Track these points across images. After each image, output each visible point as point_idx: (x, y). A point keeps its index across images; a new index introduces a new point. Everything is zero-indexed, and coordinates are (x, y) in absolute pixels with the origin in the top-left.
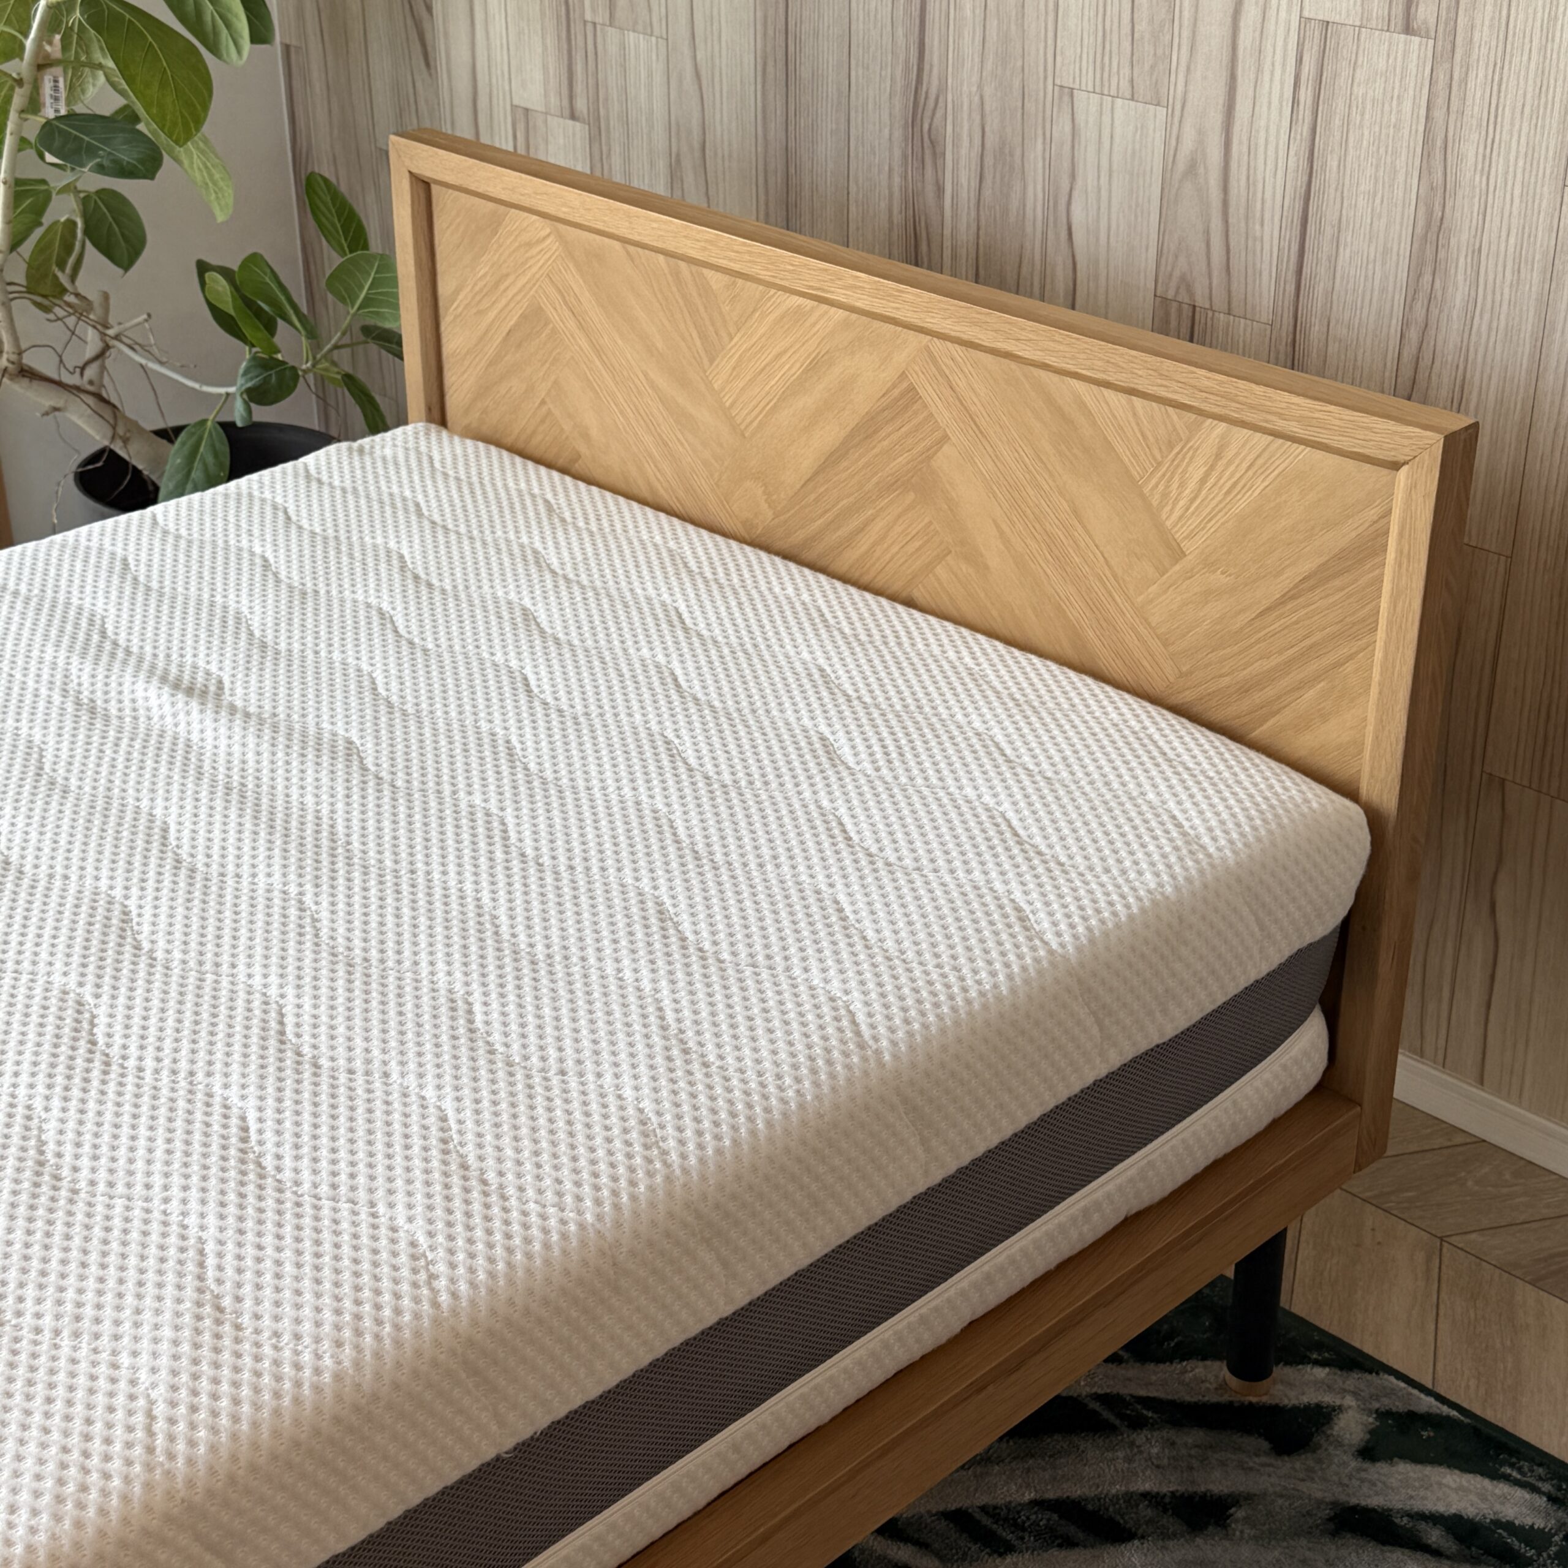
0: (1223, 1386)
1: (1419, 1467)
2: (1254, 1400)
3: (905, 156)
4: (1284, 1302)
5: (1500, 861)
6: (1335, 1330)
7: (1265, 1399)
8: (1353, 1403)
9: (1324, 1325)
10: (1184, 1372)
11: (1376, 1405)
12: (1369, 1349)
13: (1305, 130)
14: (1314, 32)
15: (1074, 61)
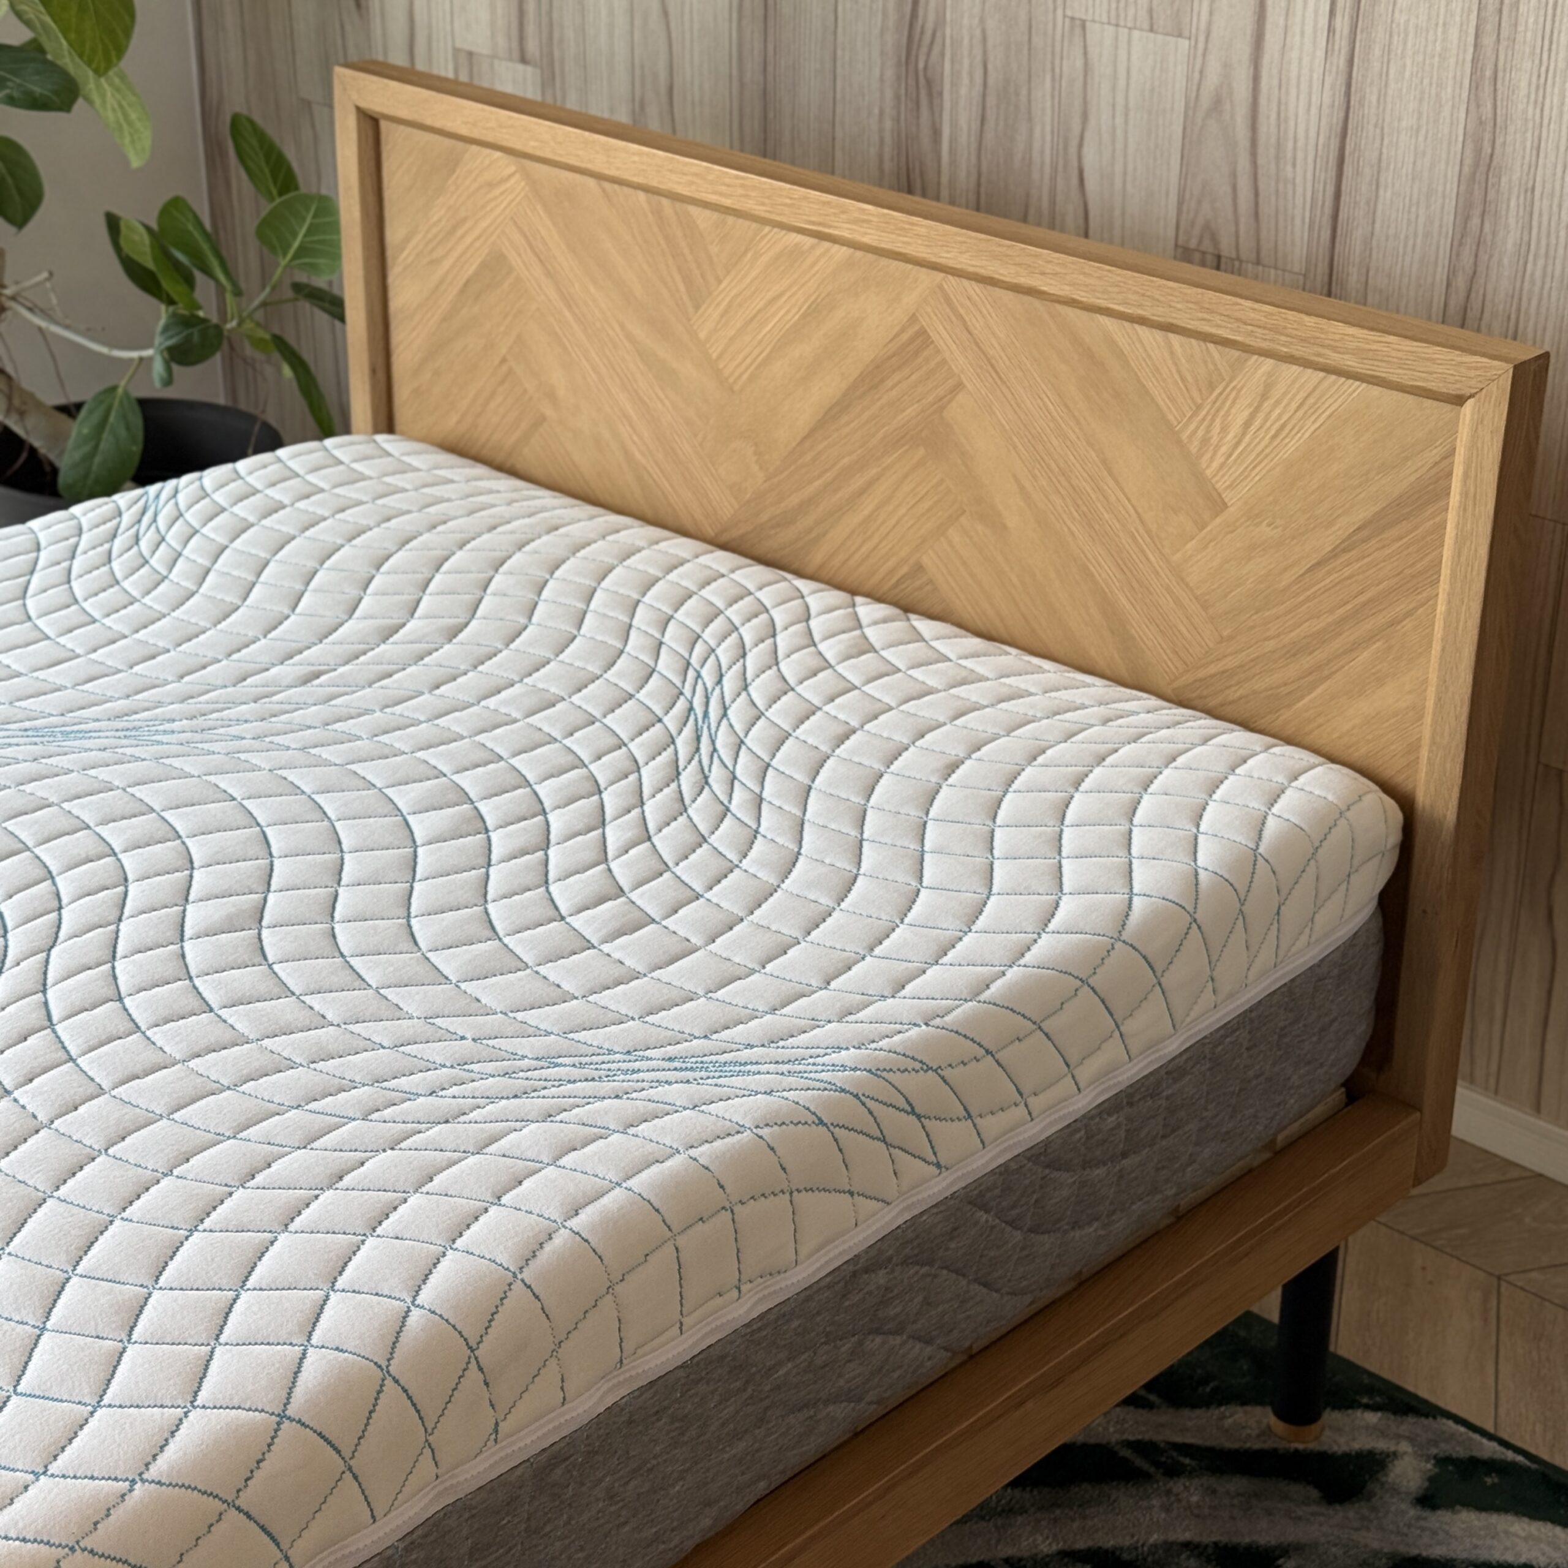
0: (1268, 1431)
1: (1484, 1515)
2: (1301, 1446)
3: (897, 98)
5: (1557, 864)
6: (1385, 1374)
7: (1313, 1446)
8: (1410, 1450)
9: (1373, 1368)
10: (1223, 1417)
11: (1434, 1451)
12: (1424, 1393)
13: (1343, 58)
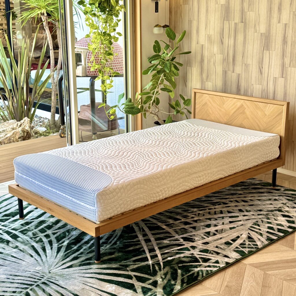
1: (288, 191)
2: (274, 188)
4: (276, 184)
5: (294, 149)
8: (283, 189)
9: (279, 185)
13: (274, 86)
14: (275, 78)
15: (253, 82)
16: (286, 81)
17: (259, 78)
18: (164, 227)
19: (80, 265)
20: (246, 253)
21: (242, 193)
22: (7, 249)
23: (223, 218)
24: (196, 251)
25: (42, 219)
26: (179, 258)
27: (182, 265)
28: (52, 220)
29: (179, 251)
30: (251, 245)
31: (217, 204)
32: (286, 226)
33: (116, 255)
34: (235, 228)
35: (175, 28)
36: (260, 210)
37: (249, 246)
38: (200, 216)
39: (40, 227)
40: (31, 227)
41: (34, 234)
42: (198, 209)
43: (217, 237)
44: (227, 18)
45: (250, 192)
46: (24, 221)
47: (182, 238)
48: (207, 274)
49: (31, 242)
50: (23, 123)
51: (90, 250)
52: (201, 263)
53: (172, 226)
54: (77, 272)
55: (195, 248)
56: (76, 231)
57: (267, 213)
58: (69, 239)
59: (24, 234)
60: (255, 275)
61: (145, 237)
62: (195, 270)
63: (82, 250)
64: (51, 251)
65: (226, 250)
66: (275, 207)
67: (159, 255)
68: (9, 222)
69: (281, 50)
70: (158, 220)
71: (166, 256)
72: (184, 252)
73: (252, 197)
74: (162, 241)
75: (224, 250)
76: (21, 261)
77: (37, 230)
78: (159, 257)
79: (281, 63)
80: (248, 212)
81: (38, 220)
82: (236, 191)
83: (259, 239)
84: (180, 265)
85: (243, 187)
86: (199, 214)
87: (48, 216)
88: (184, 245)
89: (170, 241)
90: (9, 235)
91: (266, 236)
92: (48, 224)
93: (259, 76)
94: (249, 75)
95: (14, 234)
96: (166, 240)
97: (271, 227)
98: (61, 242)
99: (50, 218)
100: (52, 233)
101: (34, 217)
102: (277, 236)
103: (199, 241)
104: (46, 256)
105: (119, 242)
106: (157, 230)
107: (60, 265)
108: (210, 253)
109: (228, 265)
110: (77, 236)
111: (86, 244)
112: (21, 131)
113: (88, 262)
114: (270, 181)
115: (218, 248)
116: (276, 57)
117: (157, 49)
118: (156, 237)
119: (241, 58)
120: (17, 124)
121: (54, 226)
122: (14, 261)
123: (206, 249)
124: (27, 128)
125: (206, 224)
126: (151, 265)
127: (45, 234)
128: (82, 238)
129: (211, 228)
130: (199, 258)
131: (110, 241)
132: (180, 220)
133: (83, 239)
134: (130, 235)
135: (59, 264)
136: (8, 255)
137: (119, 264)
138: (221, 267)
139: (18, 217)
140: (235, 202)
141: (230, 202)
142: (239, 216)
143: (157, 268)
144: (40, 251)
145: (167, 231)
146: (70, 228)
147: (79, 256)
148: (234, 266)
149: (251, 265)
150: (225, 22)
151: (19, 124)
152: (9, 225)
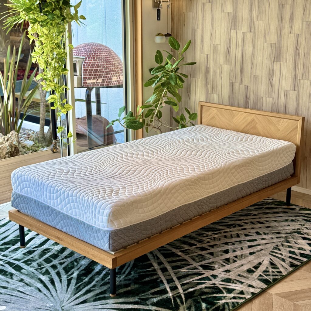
0: (286, 207)
1: (304, 211)
3: (245, 104)
4: (291, 203)
5: (307, 165)
7: (290, 208)
8: (298, 208)
9: (294, 204)
10: (282, 206)
12: (298, 205)
13: (285, 99)
14: (286, 91)
15: (263, 94)
16: (298, 94)
17: (270, 91)
18: (180, 253)
19: (95, 300)
20: (271, 281)
21: (257, 214)
22: (12, 282)
23: (240, 242)
24: (218, 280)
25: (45, 247)
26: (201, 289)
27: (205, 297)
28: (57, 248)
29: (200, 281)
30: (275, 272)
31: (232, 226)
32: (308, 250)
33: (133, 287)
34: (255, 253)
35: (177, 36)
36: (279, 233)
37: (273, 274)
38: (216, 240)
39: (44, 256)
40: (35, 256)
41: (39, 265)
42: (213, 233)
43: (238, 264)
44: (234, 27)
45: (265, 213)
46: (26, 250)
47: (201, 266)
48: (233, 307)
49: (37, 274)
50: (11, 137)
51: (103, 282)
52: (225, 294)
53: (187, 253)
54: (93, 308)
55: (217, 277)
56: (85, 260)
57: (286, 235)
58: (78, 269)
59: (28, 265)
60: (284, 306)
61: (160, 265)
62: (219, 302)
63: (94, 283)
64: (60, 284)
65: (250, 278)
66: (293, 228)
67: (179, 286)
68: (10, 252)
69: (293, 61)
70: (172, 246)
71: (186, 287)
72: (205, 281)
73: (267, 217)
74: (180, 269)
75: (248, 278)
76: (28, 296)
77: (41, 260)
78: (179, 289)
79: (292, 75)
80: (266, 235)
81: (42, 249)
82: (250, 211)
83: (282, 265)
84: (203, 297)
85: (256, 207)
86: (214, 238)
87: (52, 243)
88: (204, 274)
89: (188, 269)
90: (11, 266)
91: (289, 262)
92: (53, 253)
93: (270, 89)
94: (258, 87)
95: (17, 265)
96: (184, 268)
97: (292, 251)
98: (70, 273)
99: (54, 246)
100: (59, 263)
101: (36, 245)
102: (301, 261)
103: (219, 269)
104: (56, 290)
105: (133, 272)
106: (173, 257)
107: (73, 300)
108: (233, 283)
109: (255, 296)
110: (86, 266)
111: (97, 275)
112: (8, 146)
113: (103, 296)
114: (284, 200)
115: (241, 277)
116: (287, 69)
117: (159, 59)
118: (173, 266)
119: (249, 69)
120: (4, 139)
121: (60, 254)
122: (22, 297)
123: (228, 278)
124: (15, 143)
125: (223, 249)
126: (172, 298)
127: (51, 265)
128: (93, 268)
129: (229, 254)
130: (222, 289)
131: (124, 270)
132: (196, 245)
133: (93, 270)
134: (144, 263)
135: (71, 299)
136: (13, 289)
137: (137, 297)
138: (247, 298)
139: (19, 244)
140: (251, 224)
141: (245, 224)
142: (258, 240)
143: (178, 301)
144: (49, 285)
145: (183, 258)
146: (77, 257)
147: (92, 289)
148: (260, 297)
149: (278, 295)
150: (232, 31)
151: (6, 139)
152: (10, 255)
